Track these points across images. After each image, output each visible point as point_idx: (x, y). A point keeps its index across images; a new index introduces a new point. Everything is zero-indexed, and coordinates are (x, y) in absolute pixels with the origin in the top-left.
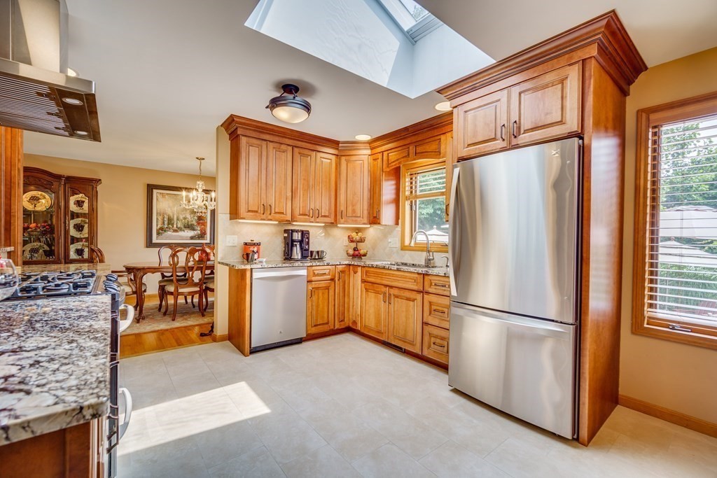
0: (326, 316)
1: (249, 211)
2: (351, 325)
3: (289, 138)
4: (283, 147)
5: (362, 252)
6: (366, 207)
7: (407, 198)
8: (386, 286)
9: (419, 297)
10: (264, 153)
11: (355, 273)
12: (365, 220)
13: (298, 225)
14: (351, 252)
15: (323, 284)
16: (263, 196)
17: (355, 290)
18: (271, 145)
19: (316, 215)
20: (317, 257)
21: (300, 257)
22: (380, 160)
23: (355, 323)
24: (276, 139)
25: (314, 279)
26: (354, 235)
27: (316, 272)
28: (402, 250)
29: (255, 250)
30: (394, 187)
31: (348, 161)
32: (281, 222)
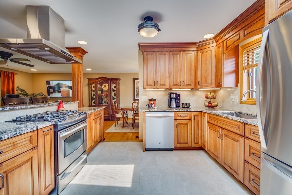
0: (186, 138)
1: (148, 85)
2: (202, 146)
3: (167, 48)
4: (164, 53)
5: (213, 104)
6: (214, 77)
7: (245, 68)
8: (220, 127)
9: (241, 139)
10: (155, 57)
11: (204, 117)
12: (213, 85)
13: (175, 90)
14: (207, 104)
15: (184, 122)
16: (155, 77)
17: (205, 127)
18: (158, 53)
19: (182, 85)
20: (186, 106)
21: (175, 107)
22: (221, 48)
23: (204, 145)
24: (160, 49)
25: (178, 118)
26: (209, 94)
27: (180, 115)
28: (240, 103)
29: (153, 102)
30: (234, 62)
31: (202, 53)
32: (166, 89)
